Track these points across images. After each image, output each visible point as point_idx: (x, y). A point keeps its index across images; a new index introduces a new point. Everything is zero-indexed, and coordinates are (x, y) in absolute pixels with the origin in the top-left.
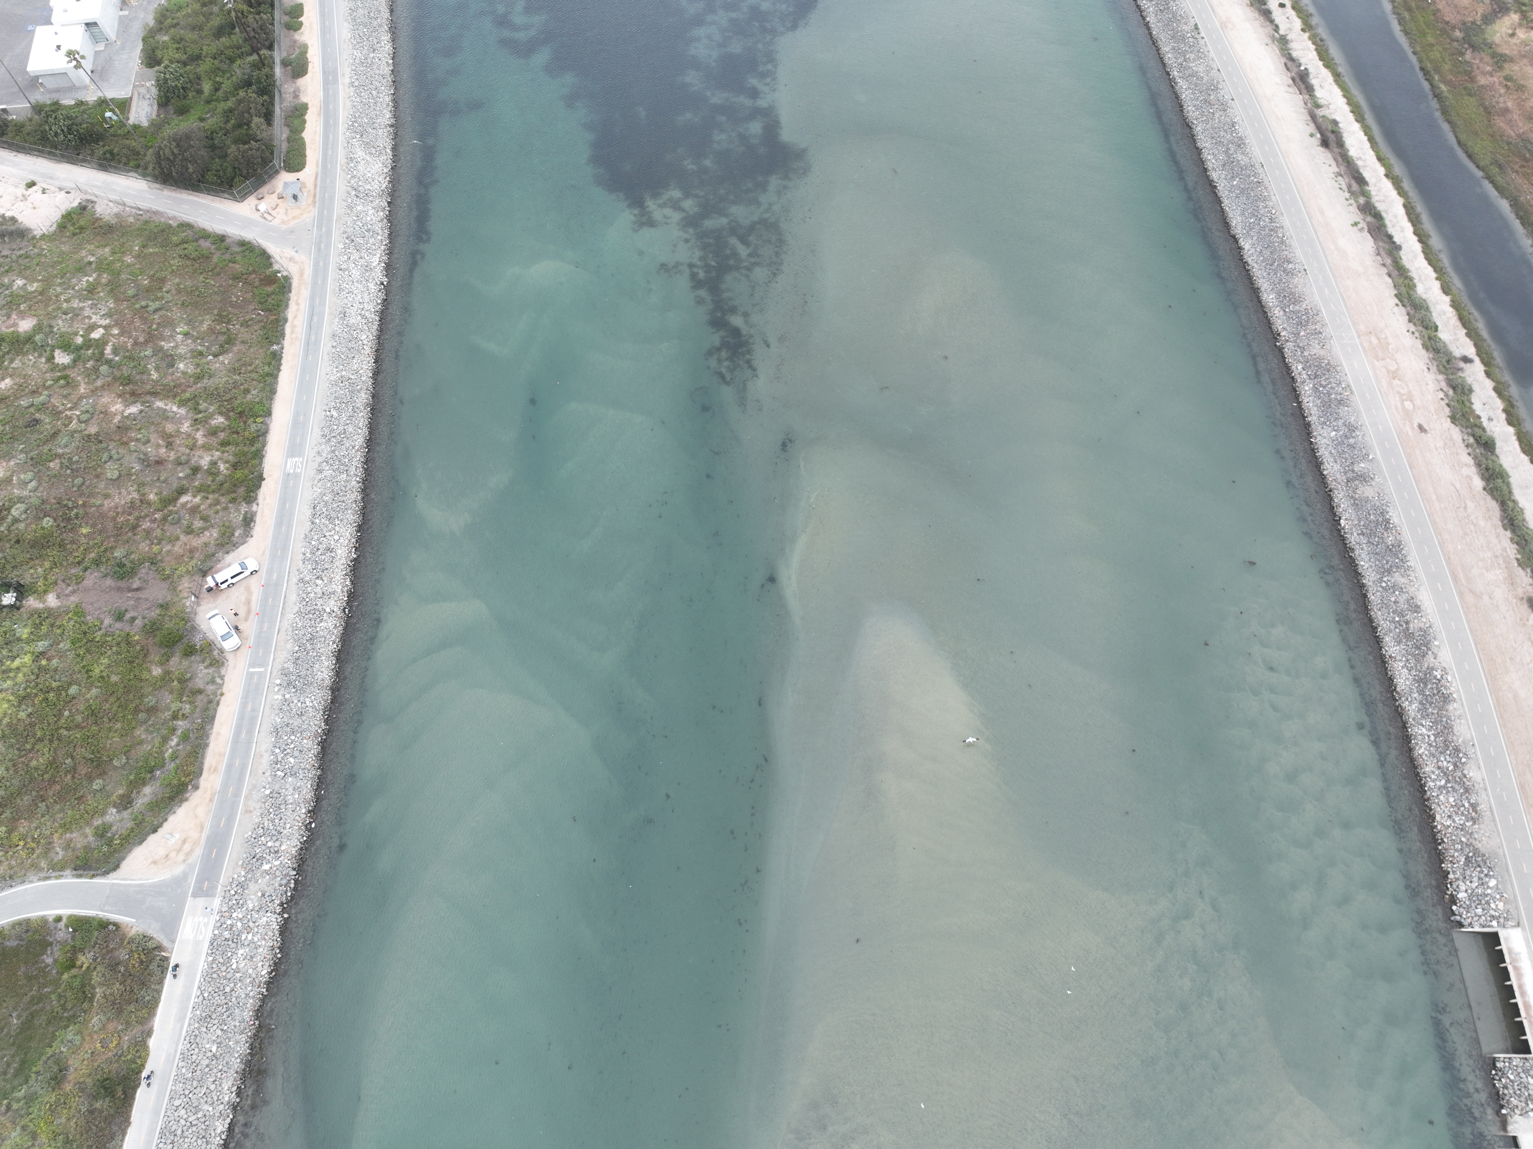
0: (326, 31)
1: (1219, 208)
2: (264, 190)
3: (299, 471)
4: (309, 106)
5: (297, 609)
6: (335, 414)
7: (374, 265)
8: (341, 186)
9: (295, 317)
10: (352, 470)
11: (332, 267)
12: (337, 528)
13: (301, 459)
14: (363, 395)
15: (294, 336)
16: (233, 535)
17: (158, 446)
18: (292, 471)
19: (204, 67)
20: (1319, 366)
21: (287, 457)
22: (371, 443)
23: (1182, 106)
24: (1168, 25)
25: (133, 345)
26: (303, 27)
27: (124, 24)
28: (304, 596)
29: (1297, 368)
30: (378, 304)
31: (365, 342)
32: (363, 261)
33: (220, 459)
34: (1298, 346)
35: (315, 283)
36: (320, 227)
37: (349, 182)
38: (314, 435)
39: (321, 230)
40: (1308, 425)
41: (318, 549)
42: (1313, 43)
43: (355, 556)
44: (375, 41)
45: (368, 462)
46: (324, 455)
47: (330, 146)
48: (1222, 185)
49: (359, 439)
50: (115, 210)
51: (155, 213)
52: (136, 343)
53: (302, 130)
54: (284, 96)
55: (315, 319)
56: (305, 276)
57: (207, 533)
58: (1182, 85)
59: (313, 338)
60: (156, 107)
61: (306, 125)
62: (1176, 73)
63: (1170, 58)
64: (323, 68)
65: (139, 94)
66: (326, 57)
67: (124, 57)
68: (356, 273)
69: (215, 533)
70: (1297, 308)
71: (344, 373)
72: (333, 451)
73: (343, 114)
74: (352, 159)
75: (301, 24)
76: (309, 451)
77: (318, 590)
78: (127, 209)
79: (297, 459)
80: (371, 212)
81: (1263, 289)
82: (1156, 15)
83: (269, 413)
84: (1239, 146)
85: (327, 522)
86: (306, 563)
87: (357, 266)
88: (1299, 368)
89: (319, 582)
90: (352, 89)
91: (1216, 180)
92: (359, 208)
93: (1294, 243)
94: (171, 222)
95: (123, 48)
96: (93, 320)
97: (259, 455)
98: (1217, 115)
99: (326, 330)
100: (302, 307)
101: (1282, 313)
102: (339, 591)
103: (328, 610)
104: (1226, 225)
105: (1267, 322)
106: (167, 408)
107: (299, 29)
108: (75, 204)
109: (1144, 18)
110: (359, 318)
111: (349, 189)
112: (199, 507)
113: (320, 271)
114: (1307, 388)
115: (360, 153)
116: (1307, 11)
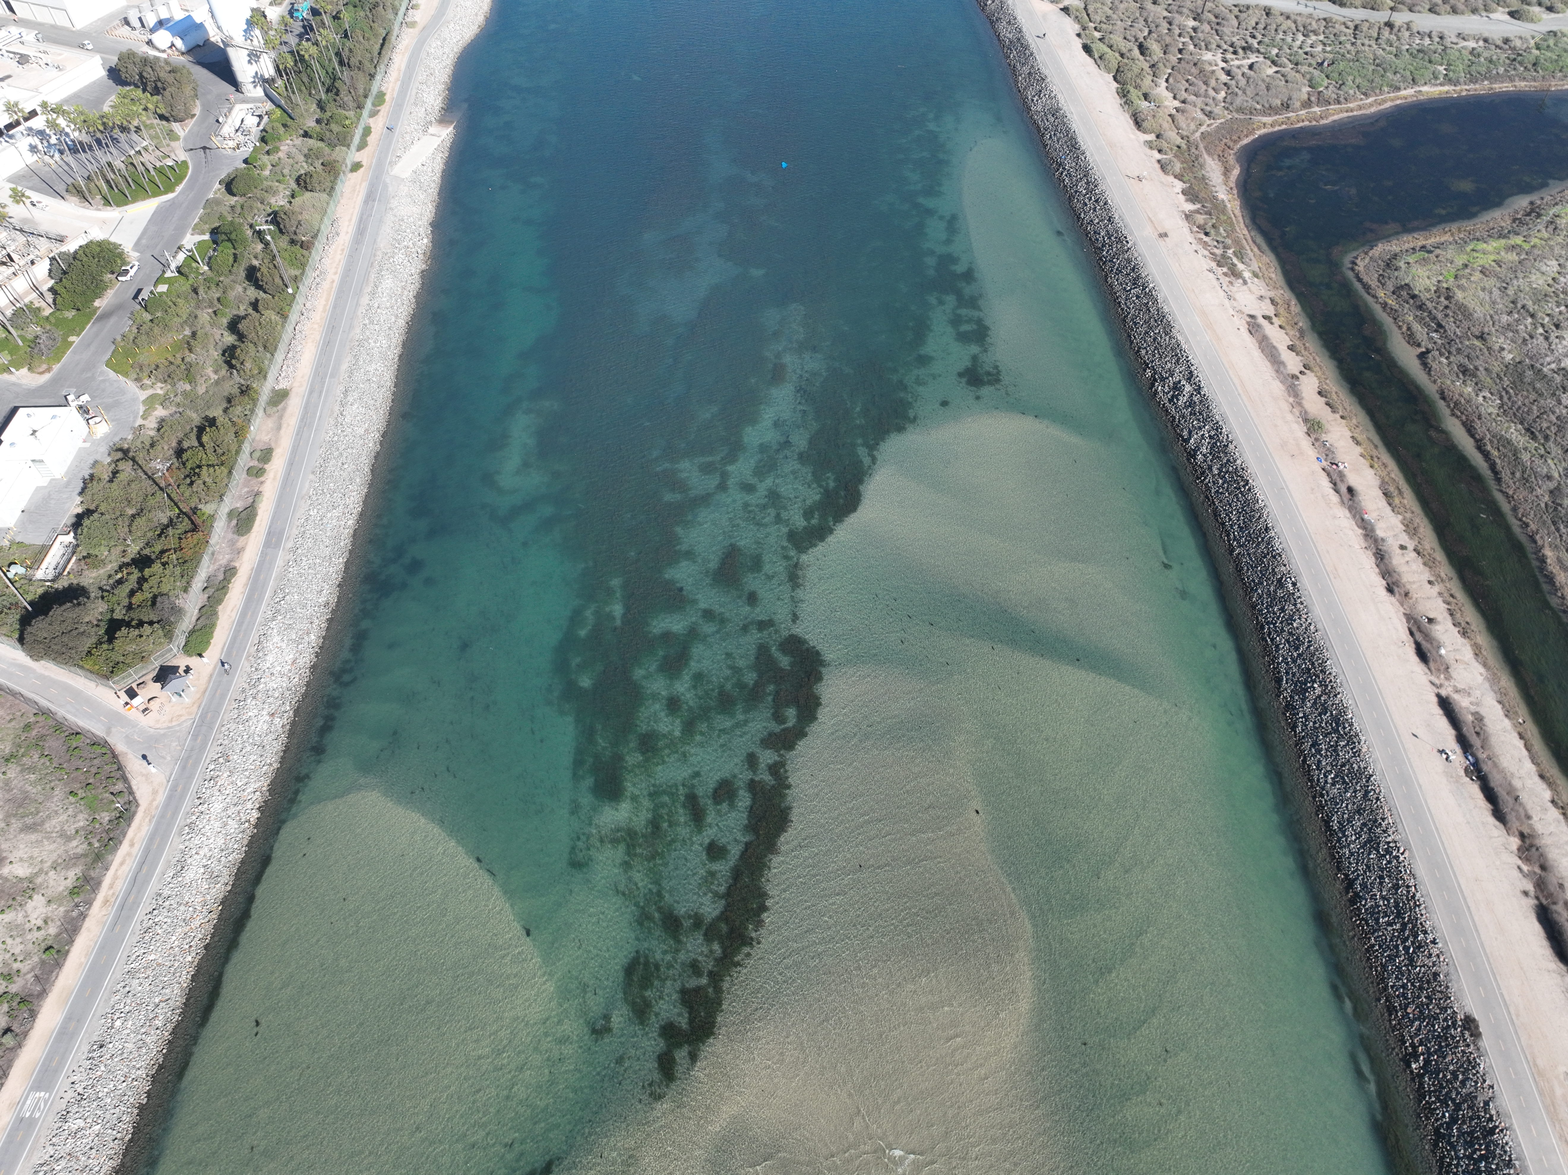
0: (288, 482)
3: (38, 1114)
4: (239, 571)
6: (118, 1022)
8: (239, 683)
9: (121, 864)
11: (190, 794)
13: (47, 1096)
14: (168, 991)
15: (110, 890)
18: (28, 1114)
26: (266, 475)
27: (79, 458)
35: (161, 818)
36: (195, 737)
38: (78, 1055)
39: (196, 740)
47: (244, 626)
53: (221, 601)
54: (216, 553)
55: (145, 868)
56: (155, 804)
61: (227, 596)
64: (270, 525)
66: (278, 515)
67: (65, 496)
68: (217, 807)
75: (266, 470)
76: (63, 1081)
79: (42, 1094)
95: (67, 485)
100: (135, 849)
107: (263, 476)
113: (174, 799)
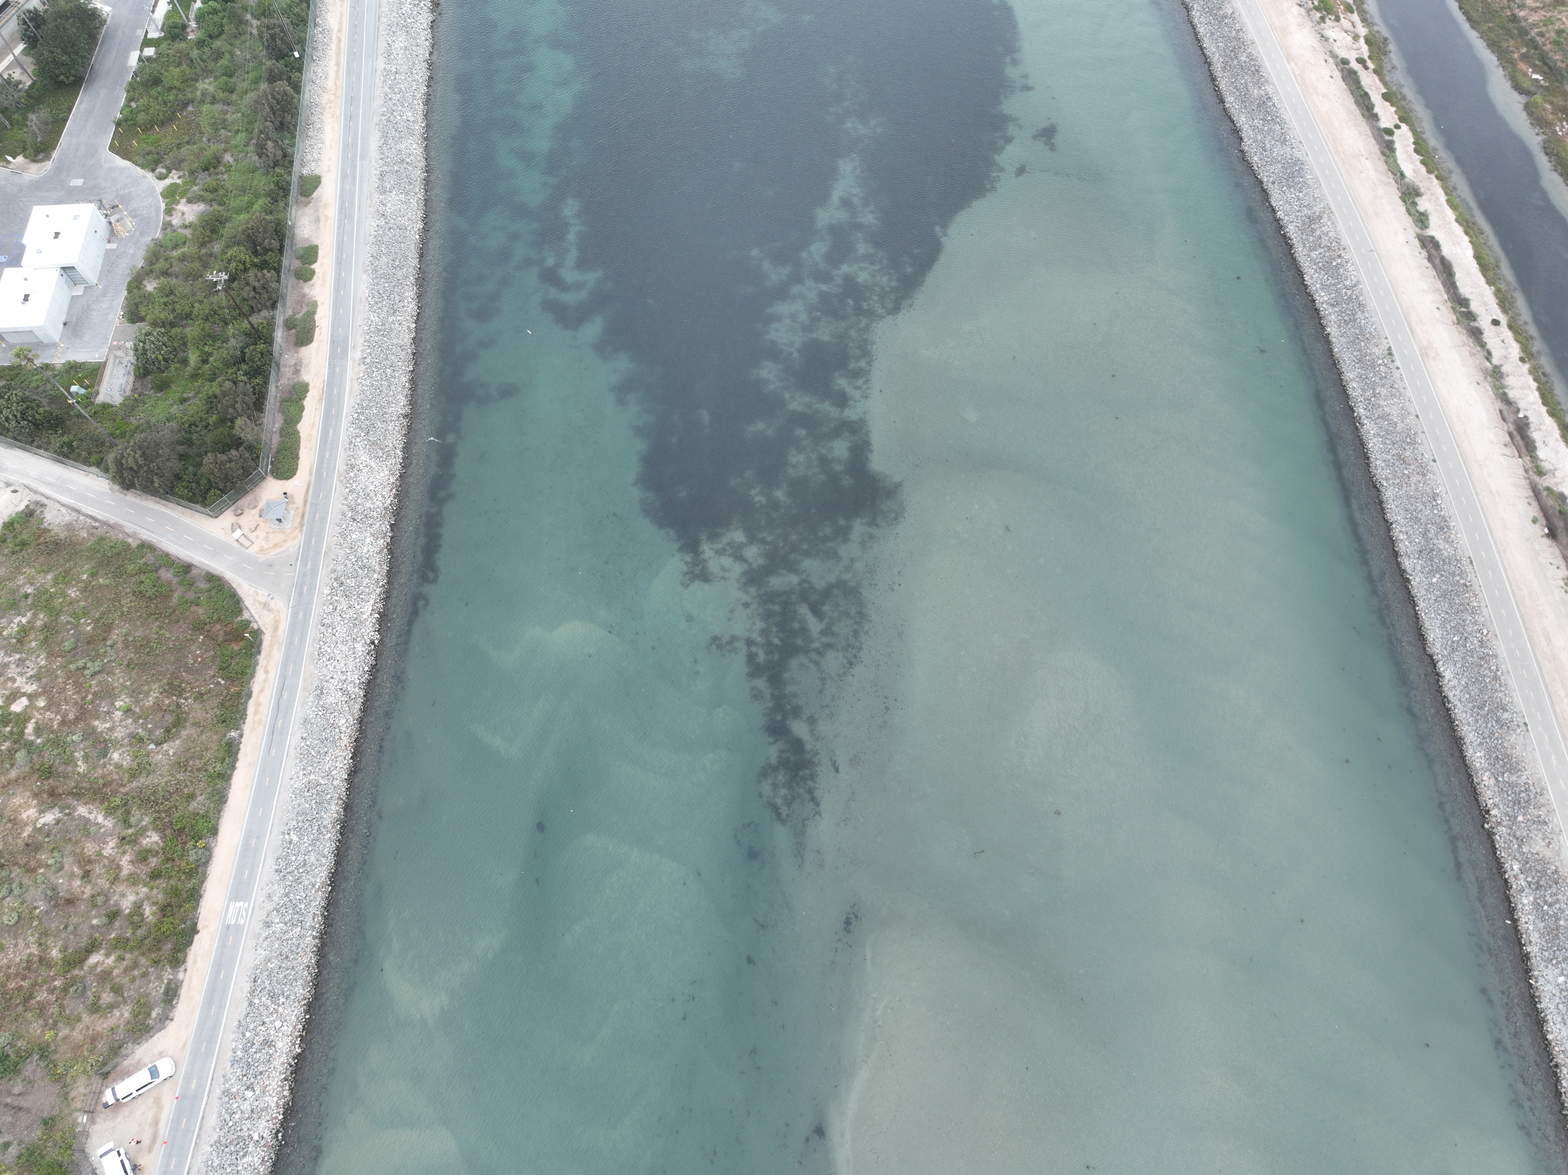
0: (340, 284)
1: (1412, 612)
2: (244, 501)
3: (242, 922)
4: (310, 387)
5: (215, 1137)
6: (295, 839)
7: (365, 617)
8: (336, 505)
9: (261, 691)
10: (309, 922)
11: (313, 620)
12: (281, 1009)
13: (246, 905)
14: (333, 807)
15: (257, 718)
16: (149, 1015)
17: (72, 876)
18: (233, 922)
19: (191, 331)
20: (1543, 872)
21: (230, 900)
22: (336, 878)
23: (1368, 458)
24: (1353, 342)
25: (60, 725)
26: (315, 278)
27: (110, 261)
28: (227, 1117)
29: (1513, 867)
30: (365, 672)
31: (344, 729)
32: (351, 612)
33: (148, 898)
34: (1514, 836)
35: (290, 643)
36: (304, 562)
37: (346, 499)
38: (266, 869)
39: (306, 565)
40: (1526, 958)
41: (253, 1044)
42: (1535, 380)
43: (299, 1051)
44: (397, 297)
45: (331, 905)
46: (276, 899)
47: (329, 446)
48: (1417, 579)
49: (321, 875)
50: (67, 518)
51: (113, 527)
52: (63, 722)
53: (298, 421)
54: (282, 369)
56: (280, 631)
57: (117, 1013)
58: (1369, 428)
59: (280, 723)
60: (132, 378)
61: (304, 414)
62: (1362, 411)
63: (1354, 388)
64: (332, 335)
65: (116, 357)
66: (338, 321)
67: (105, 306)
68: (341, 631)
69: (126, 1012)
70: (1514, 778)
71: (312, 777)
72: (287, 895)
73: (349, 402)
74: (352, 467)
75: (313, 273)
76: (258, 893)
77: (246, 1106)
78: (82, 518)
79: (242, 903)
80: (368, 540)
81: (1467, 741)
82: (1339, 326)
83: (214, 831)
84: (1442, 529)
85: (269, 1002)
86: (236, 1065)
87: (343, 619)
88: (1515, 867)
89: (249, 1094)
90: (363, 367)
91: (1409, 571)
92: (354, 536)
93: (1512, 682)
94: (130, 540)
95: (104, 293)
96: (16, 685)
97: (195, 896)
98: (1414, 479)
99: (297, 713)
100: (271, 676)
101: (1492, 781)
102: (273, 1105)
103: (256, 1137)
104: (1421, 638)
105: (1474, 793)
106: (92, 817)
107: (310, 280)
108: (21, 507)
109: (1323, 328)
110: (340, 694)
111: (345, 508)
112: (111, 973)
113: (298, 625)
114: (1526, 901)
115: (364, 457)
116: (1526, 332)
